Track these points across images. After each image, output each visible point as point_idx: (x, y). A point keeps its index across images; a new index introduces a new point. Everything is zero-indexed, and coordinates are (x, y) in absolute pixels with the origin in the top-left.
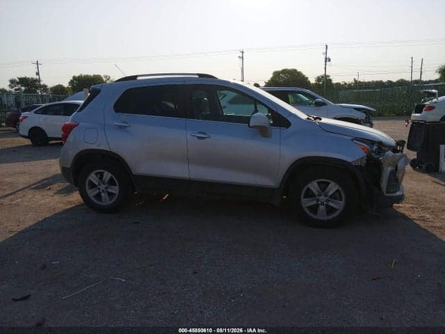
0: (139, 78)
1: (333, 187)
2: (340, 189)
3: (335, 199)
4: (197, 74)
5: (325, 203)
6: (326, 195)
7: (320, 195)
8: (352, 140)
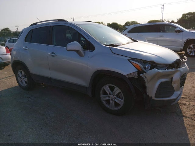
0: (38, 24)
1: (117, 90)
2: (121, 92)
3: (120, 98)
4: (58, 20)
5: (113, 99)
6: (113, 95)
7: (110, 94)
8: (129, 60)
